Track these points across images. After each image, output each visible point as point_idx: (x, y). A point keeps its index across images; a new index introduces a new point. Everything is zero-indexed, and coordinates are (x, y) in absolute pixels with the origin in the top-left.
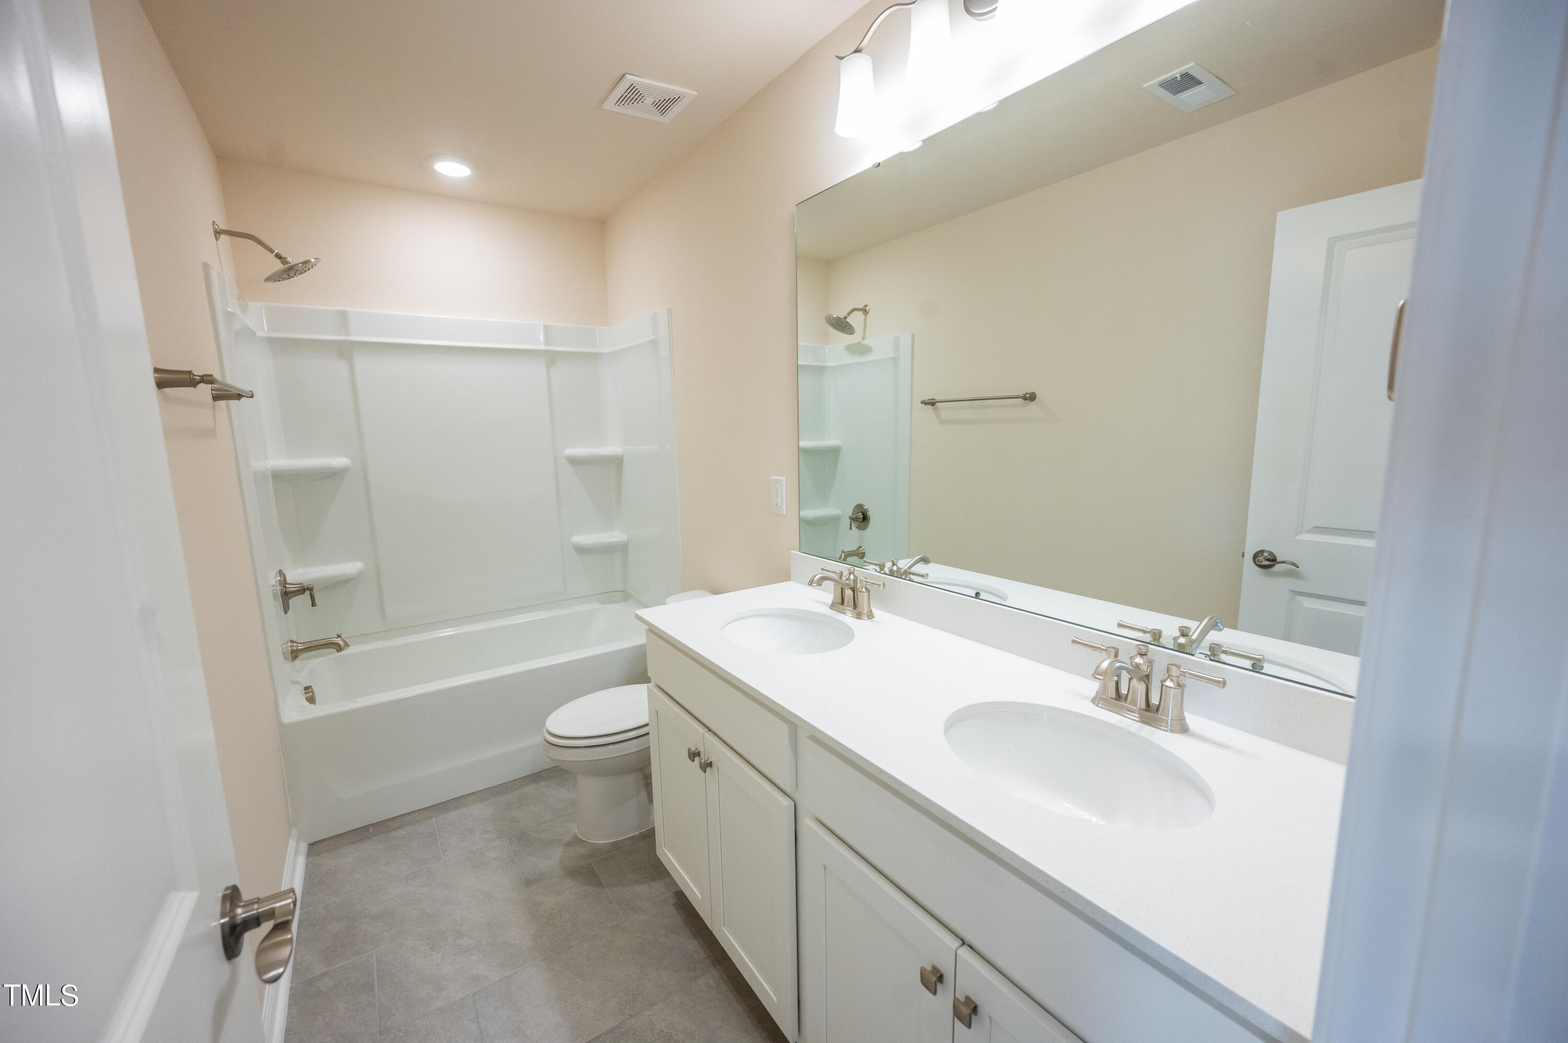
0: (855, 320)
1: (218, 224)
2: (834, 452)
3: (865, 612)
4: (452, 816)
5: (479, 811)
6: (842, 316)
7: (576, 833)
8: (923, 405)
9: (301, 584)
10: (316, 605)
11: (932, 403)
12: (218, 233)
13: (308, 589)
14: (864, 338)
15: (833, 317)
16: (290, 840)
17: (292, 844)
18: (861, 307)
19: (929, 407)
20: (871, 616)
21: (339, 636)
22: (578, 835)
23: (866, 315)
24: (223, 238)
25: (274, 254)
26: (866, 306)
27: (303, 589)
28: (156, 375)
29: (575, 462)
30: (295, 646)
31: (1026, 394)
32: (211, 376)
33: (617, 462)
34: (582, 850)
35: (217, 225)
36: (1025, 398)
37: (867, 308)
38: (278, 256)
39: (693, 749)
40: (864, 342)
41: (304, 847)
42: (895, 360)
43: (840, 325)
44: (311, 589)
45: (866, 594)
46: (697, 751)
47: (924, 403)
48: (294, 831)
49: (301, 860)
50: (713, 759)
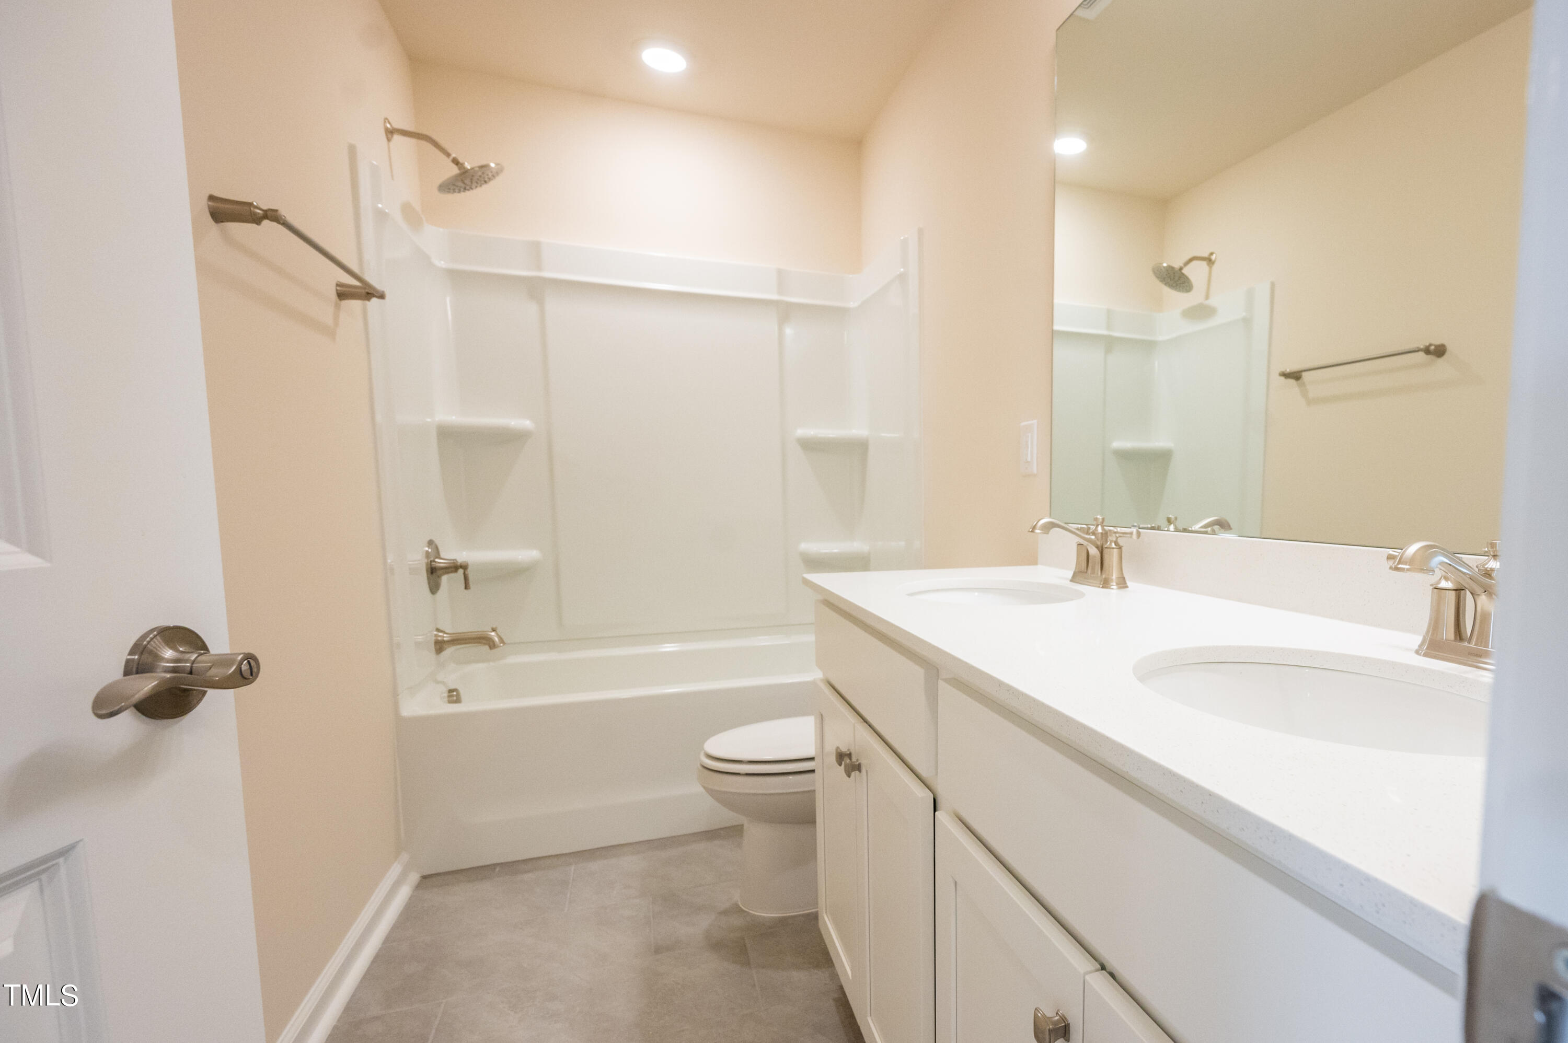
0: (1196, 273)
1: (391, 121)
2: (1162, 458)
3: (1114, 577)
4: (595, 866)
5: (631, 863)
6: (1177, 265)
7: (738, 901)
8: (1282, 378)
9: (453, 560)
10: (470, 588)
11: (1296, 376)
12: (390, 133)
13: (461, 567)
14: (1207, 297)
15: (1164, 267)
16: (395, 865)
17: (395, 870)
18: (1206, 255)
19: (1292, 382)
20: (1122, 584)
21: (494, 630)
22: (740, 904)
23: (1211, 267)
24: (397, 138)
25: (451, 158)
26: (1212, 254)
27: (454, 567)
28: (210, 203)
29: (810, 446)
30: (440, 636)
31: (1430, 345)
32: (276, 211)
33: (859, 448)
34: (737, 921)
35: (389, 123)
36: (1427, 351)
37: (1213, 257)
38: (456, 162)
39: (844, 749)
40: (1207, 302)
41: (414, 878)
42: (1247, 322)
43: (1172, 278)
44: (464, 567)
45: (1115, 552)
46: (848, 752)
47: (1286, 375)
48: (405, 857)
49: (404, 893)
50: (864, 762)
